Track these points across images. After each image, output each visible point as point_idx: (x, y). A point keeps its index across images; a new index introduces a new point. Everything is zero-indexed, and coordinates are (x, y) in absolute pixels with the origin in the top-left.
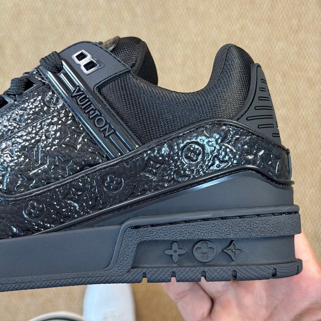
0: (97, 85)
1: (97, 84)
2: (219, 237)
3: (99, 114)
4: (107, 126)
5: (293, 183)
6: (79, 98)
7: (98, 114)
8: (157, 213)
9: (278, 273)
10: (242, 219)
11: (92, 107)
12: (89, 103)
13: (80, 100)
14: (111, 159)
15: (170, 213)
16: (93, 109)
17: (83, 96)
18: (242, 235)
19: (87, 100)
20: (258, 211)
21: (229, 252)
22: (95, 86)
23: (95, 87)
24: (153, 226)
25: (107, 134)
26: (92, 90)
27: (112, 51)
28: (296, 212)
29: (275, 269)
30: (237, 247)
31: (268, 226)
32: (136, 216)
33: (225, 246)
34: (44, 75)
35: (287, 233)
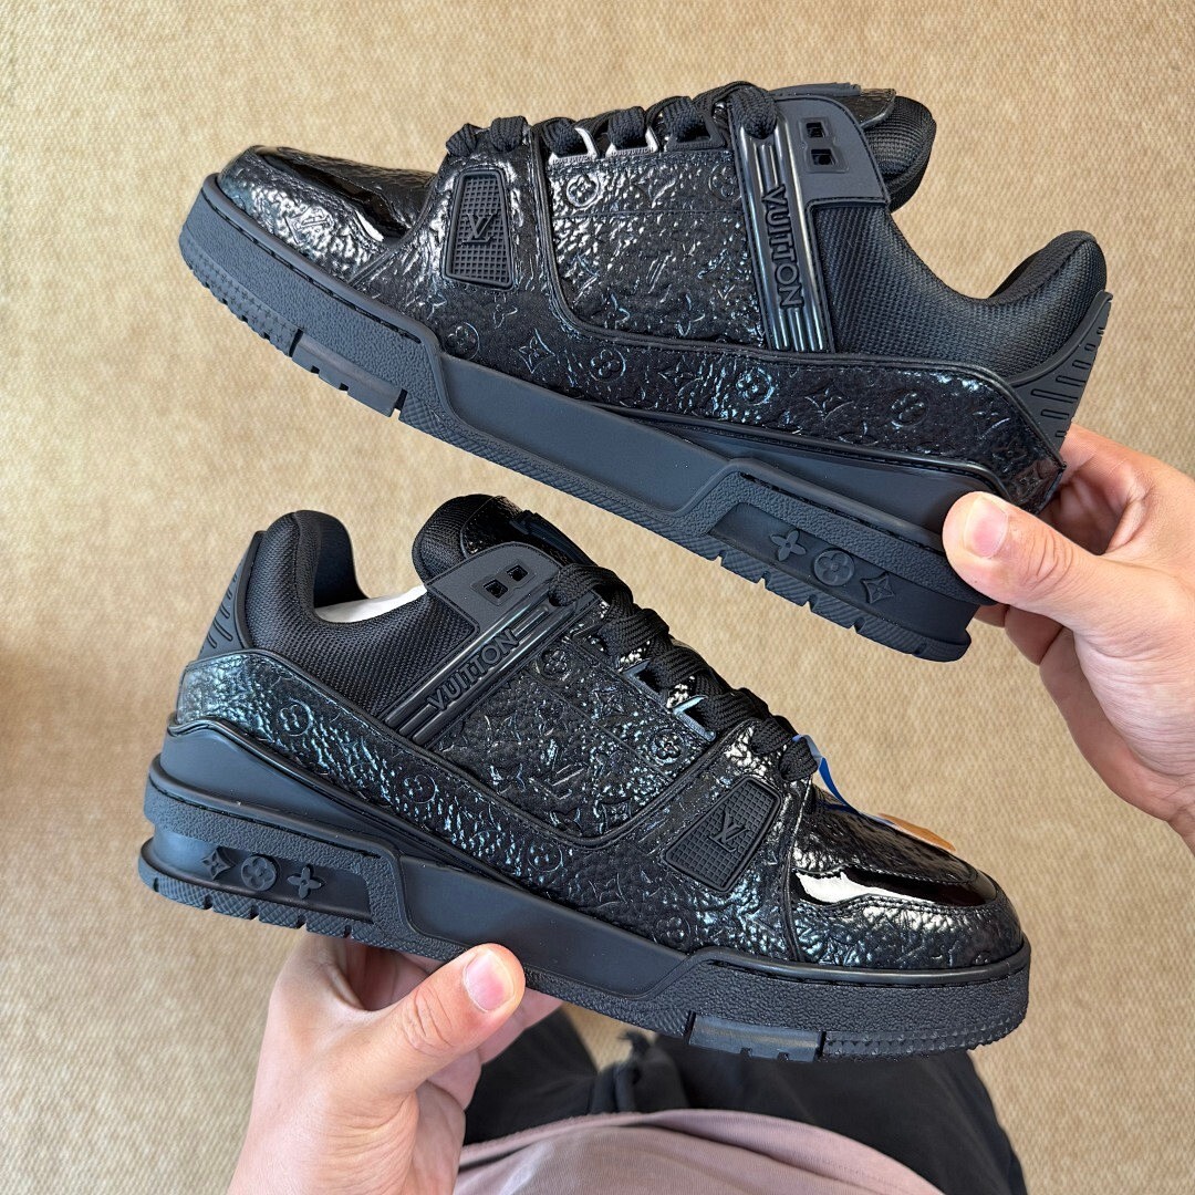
0: (816, 203)
1: (818, 200)
3: (793, 259)
4: (795, 288)
6: (774, 208)
7: (790, 258)
11: (789, 239)
12: (786, 228)
13: (774, 215)
16: (787, 243)
17: (784, 210)
19: (785, 221)
22: (813, 201)
23: (812, 204)
25: (786, 302)
34: (734, 127)
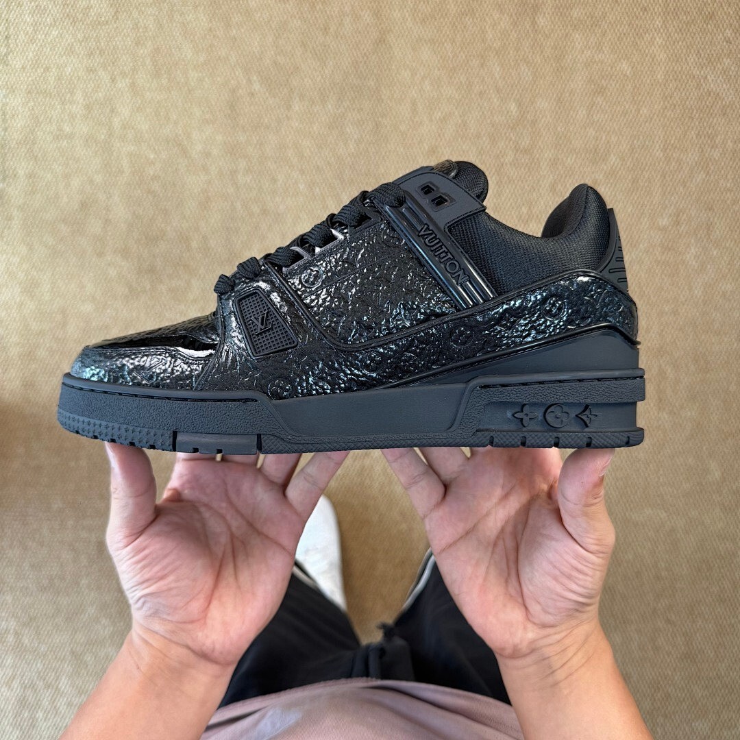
0: (449, 225)
1: (448, 223)
2: (576, 401)
3: (452, 258)
4: (461, 272)
5: (639, 343)
6: (427, 238)
7: (450, 258)
8: (509, 372)
9: (630, 441)
10: (600, 382)
11: (444, 249)
12: (440, 244)
14: (462, 309)
15: (522, 372)
16: (444, 251)
17: (433, 235)
18: (599, 399)
19: (438, 240)
20: (617, 373)
21: (584, 417)
22: (446, 225)
23: (446, 227)
24: (503, 386)
25: (459, 281)
26: (443, 229)
27: (454, 178)
28: (642, 377)
29: (628, 437)
30: (593, 413)
31: (625, 390)
32: (484, 374)
33: (581, 411)
35: (631, 401)
